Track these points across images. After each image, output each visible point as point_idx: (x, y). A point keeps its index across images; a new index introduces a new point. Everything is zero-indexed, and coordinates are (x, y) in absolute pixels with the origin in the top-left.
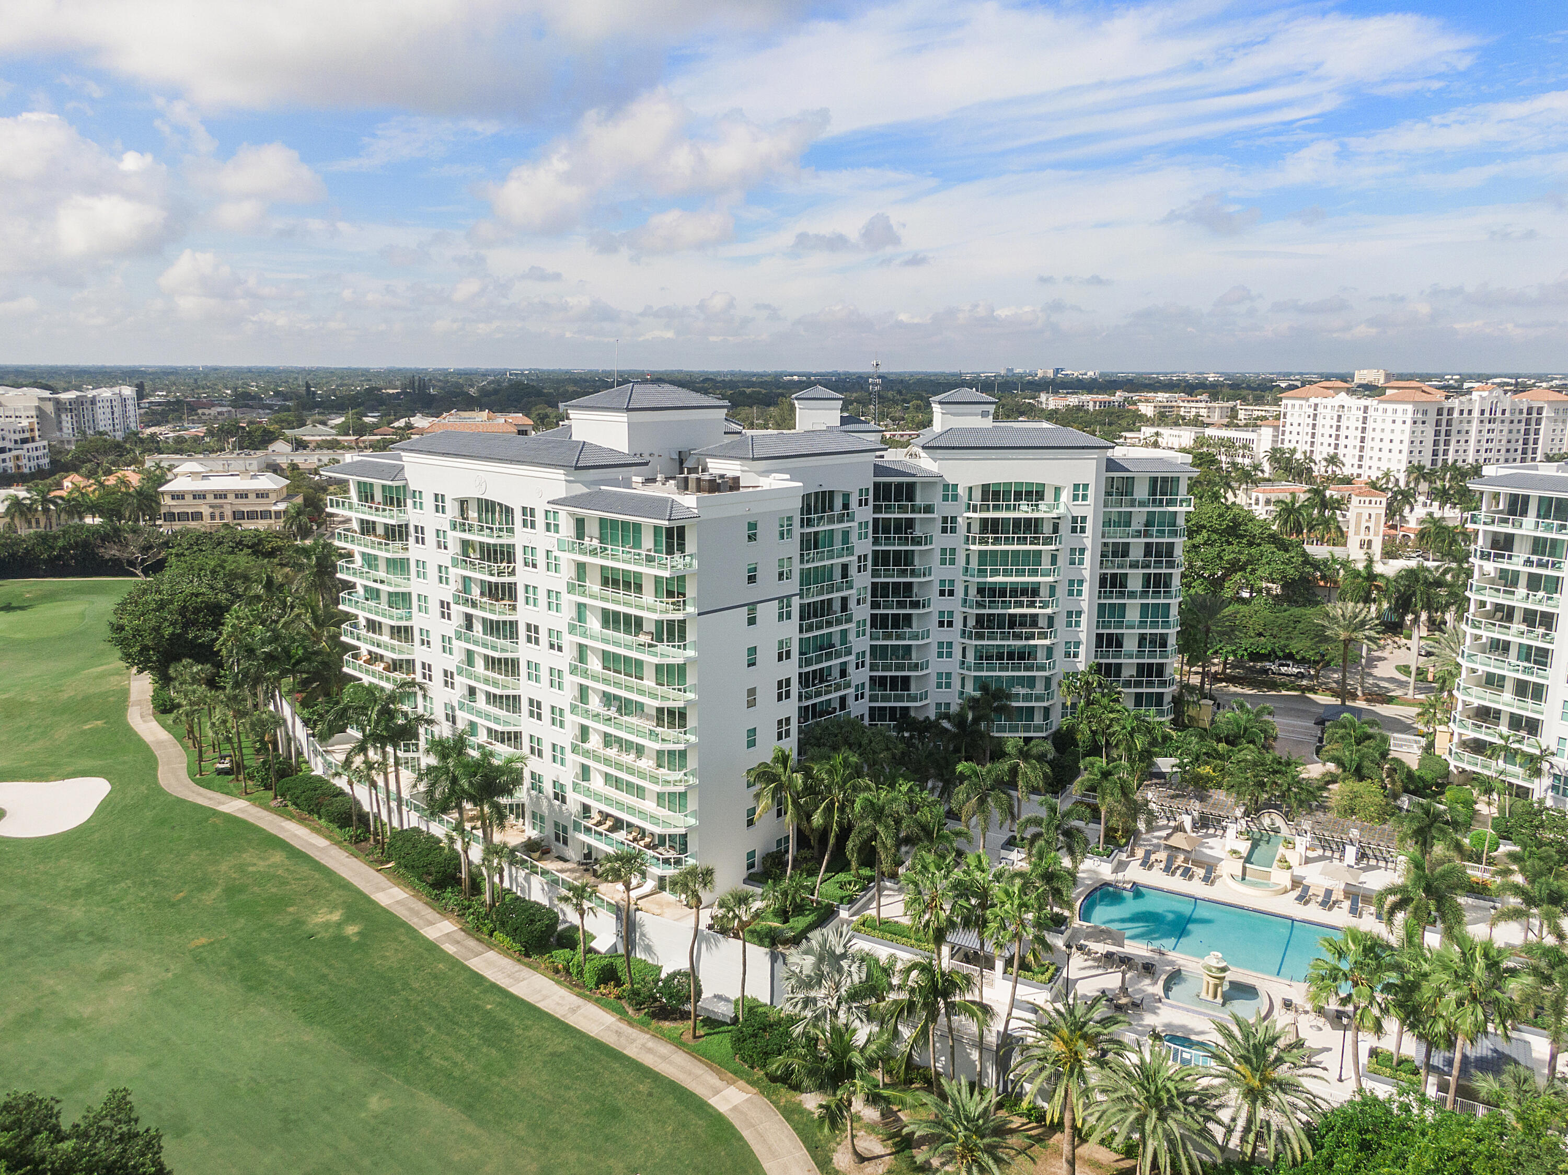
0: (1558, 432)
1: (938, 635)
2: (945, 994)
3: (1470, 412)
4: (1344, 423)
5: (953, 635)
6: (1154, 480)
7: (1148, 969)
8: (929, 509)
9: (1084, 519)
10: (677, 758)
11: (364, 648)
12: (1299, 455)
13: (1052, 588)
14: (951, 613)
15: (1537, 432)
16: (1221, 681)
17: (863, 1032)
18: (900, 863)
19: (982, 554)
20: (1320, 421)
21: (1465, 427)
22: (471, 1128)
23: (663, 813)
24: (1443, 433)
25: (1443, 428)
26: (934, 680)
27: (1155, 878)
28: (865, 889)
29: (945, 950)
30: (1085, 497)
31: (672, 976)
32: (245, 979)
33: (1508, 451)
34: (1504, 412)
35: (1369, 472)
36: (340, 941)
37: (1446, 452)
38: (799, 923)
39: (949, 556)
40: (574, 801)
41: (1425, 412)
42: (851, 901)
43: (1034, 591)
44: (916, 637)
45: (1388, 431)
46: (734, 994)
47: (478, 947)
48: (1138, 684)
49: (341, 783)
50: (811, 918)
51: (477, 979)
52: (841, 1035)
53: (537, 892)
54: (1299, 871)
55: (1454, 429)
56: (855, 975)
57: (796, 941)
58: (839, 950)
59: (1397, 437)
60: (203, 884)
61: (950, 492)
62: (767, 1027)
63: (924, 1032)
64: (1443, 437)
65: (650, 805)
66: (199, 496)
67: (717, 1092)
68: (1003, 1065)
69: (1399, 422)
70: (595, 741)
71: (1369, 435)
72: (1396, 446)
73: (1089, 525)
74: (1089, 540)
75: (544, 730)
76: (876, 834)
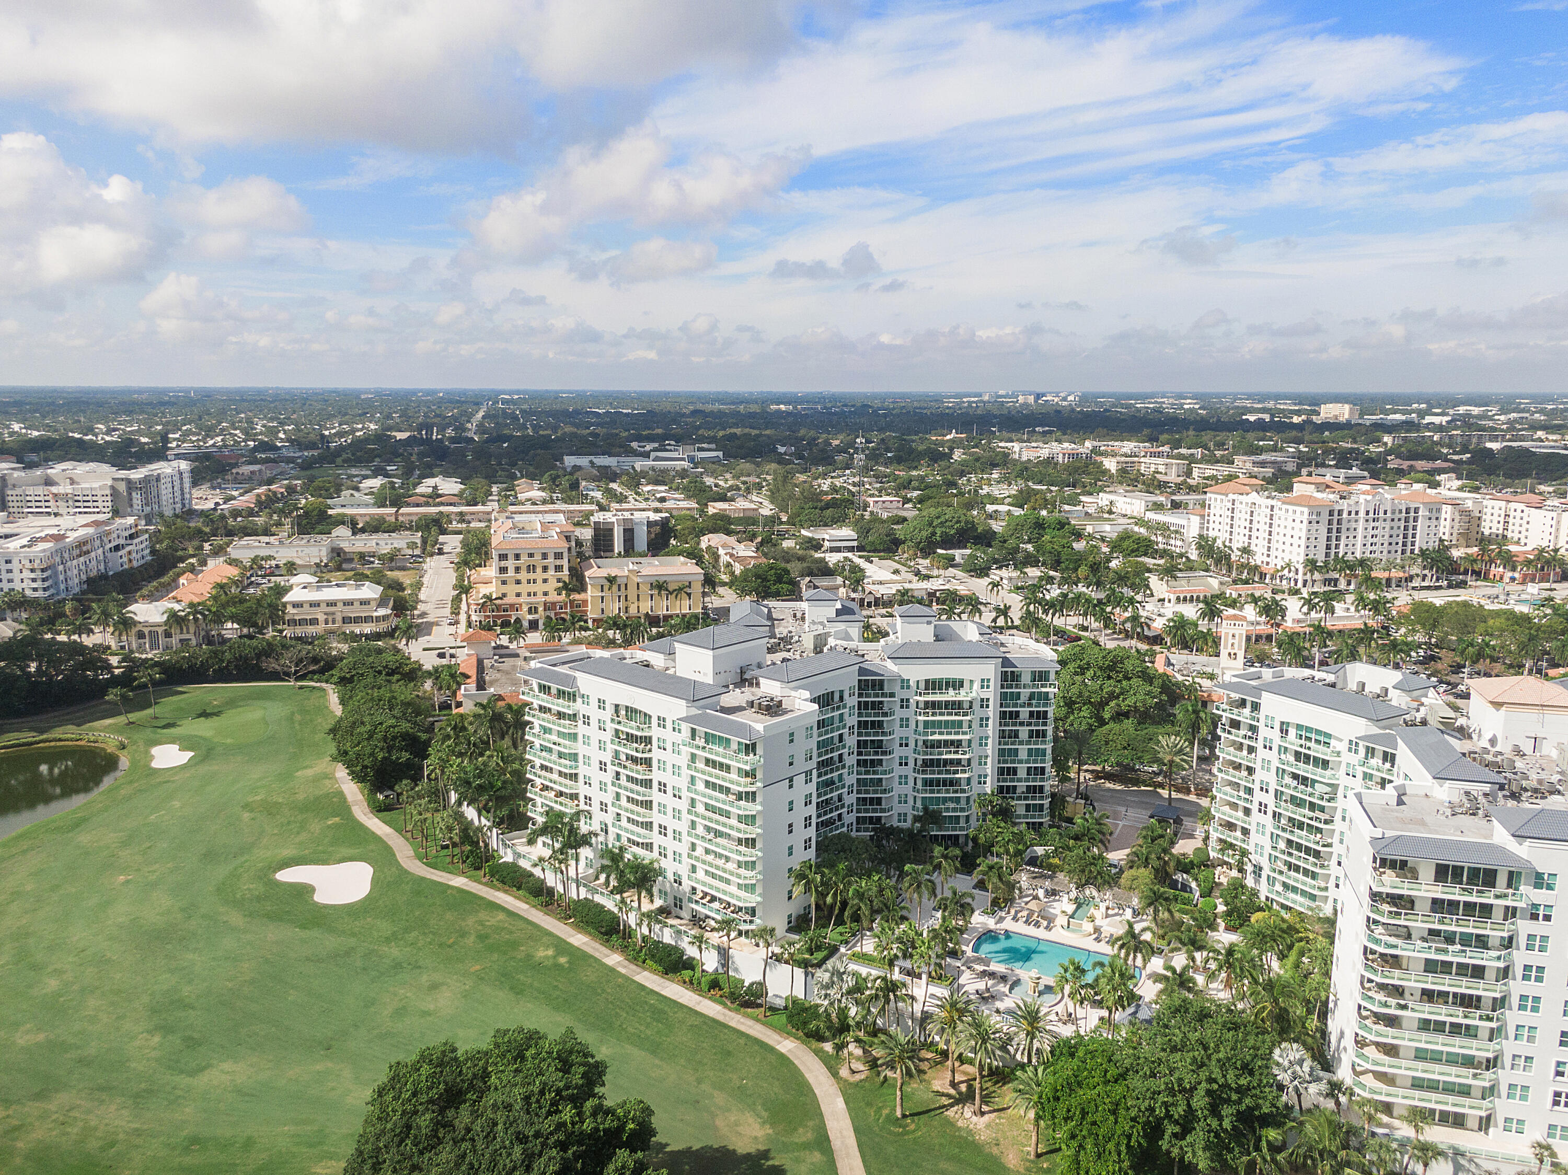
0: (1433, 527)
1: (899, 771)
2: (894, 991)
3: (1357, 513)
4: (1256, 518)
5: (908, 770)
6: (1034, 673)
7: (1004, 978)
8: (892, 695)
9: (988, 700)
10: (751, 865)
11: (538, 781)
12: (1219, 543)
13: (970, 741)
14: (907, 758)
15: (1414, 528)
16: (1101, 778)
17: (853, 1011)
18: (873, 921)
19: (926, 722)
20: (1237, 515)
21: (1353, 525)
22: (657, 1062)
23: (742, 894)
24: (1335, 530)
25: (1335, 527)
26: (896, 799)
27: (1020, 927)
28: (854, 935)
29: (897, 969)
30: (988, 687)
31: (752, 984)
32: (511, 988)
33: (1390, 544)
34: (1385, 513)
35: (1275, 561)
36: (557, 966)
37: (1337, 546)
38: (820, 955)
39: (905, 723)
40: (686, 885)
41: (1319, 514)
42: (847, 943)
43: (958, 744)
44: (885, 773)
45: (1289, 528)
46: (785, 993)
47: (639, 970)
48: (1026, 798)
49: (537, 872)
50: (825, 953)
51: (643, 987)
52: (843, 1012)
53: (667, 937)
54: (1098, 922)
55: (1344, 527)
56: (850, 982)
57: (819, 965)
58: (842, 970)
59: (1296, 534)
60: (463, 934)
61: (905, 684)
62: (806, 1010)
63: (883, 1009)
64: (1334, 534)
65: (733, 889)
66: (315, 604)
67: (779, 1043)
68: (923, 1027)
69: (1298, 521)
70: (699, 852)
71: (1275, 529)
72: (1295, 541)
73: (991, 703)
74: (992, 712)
75: (668, 843)
76: (860, 909)
